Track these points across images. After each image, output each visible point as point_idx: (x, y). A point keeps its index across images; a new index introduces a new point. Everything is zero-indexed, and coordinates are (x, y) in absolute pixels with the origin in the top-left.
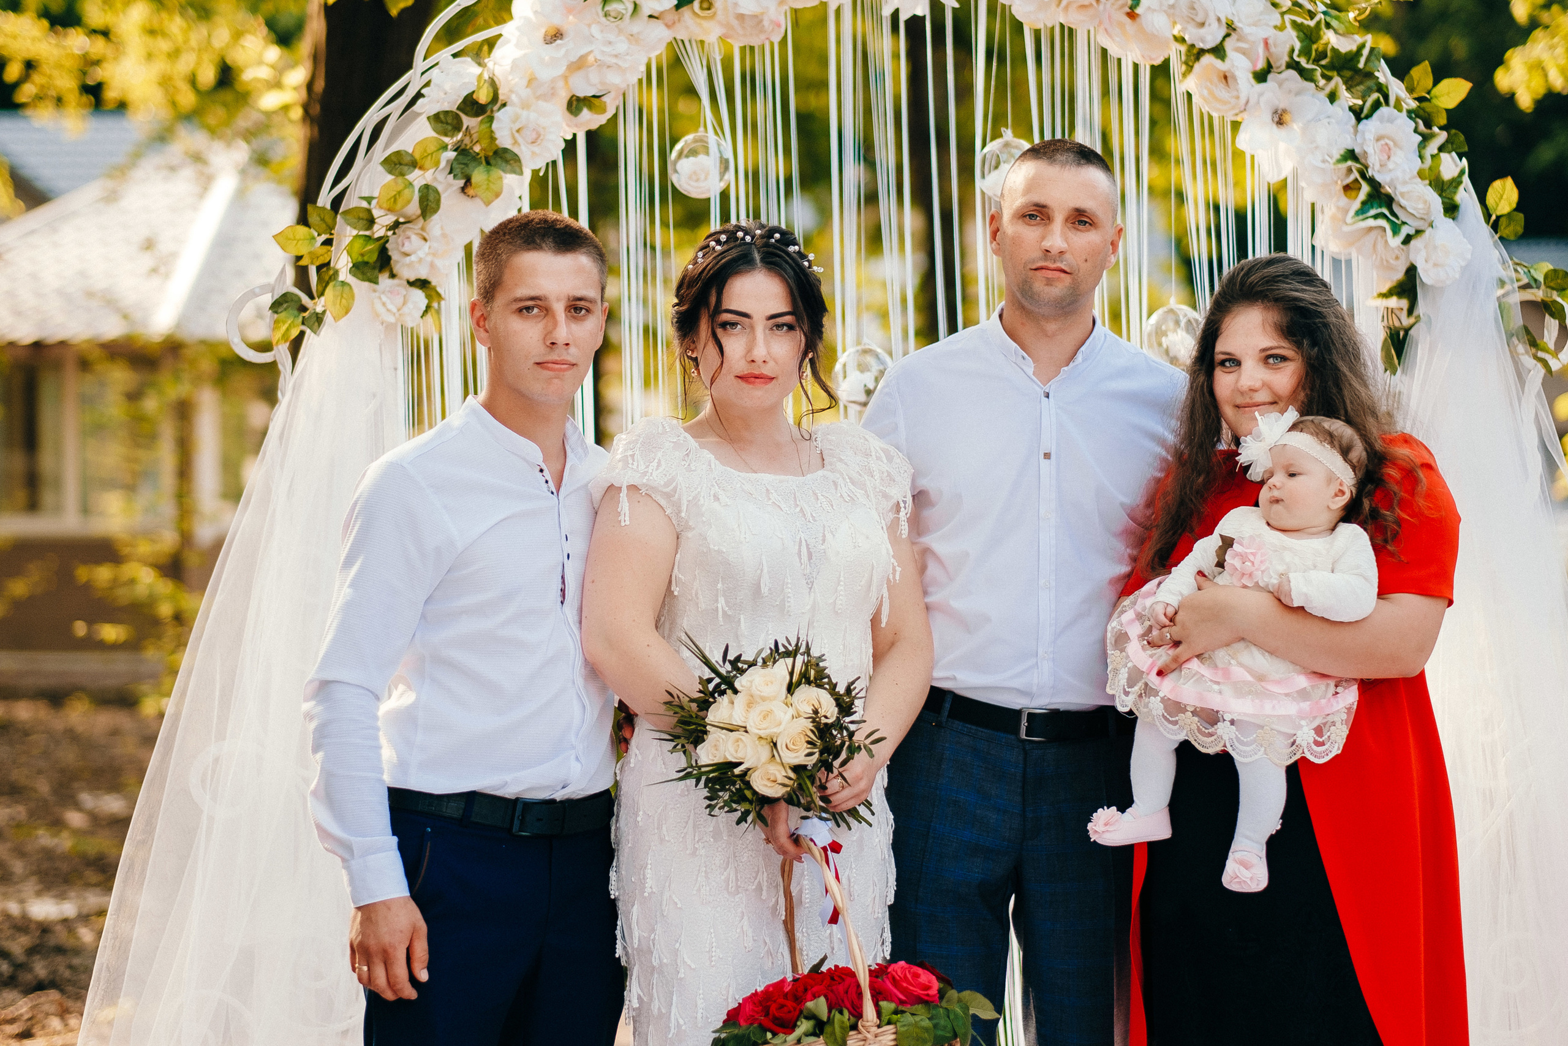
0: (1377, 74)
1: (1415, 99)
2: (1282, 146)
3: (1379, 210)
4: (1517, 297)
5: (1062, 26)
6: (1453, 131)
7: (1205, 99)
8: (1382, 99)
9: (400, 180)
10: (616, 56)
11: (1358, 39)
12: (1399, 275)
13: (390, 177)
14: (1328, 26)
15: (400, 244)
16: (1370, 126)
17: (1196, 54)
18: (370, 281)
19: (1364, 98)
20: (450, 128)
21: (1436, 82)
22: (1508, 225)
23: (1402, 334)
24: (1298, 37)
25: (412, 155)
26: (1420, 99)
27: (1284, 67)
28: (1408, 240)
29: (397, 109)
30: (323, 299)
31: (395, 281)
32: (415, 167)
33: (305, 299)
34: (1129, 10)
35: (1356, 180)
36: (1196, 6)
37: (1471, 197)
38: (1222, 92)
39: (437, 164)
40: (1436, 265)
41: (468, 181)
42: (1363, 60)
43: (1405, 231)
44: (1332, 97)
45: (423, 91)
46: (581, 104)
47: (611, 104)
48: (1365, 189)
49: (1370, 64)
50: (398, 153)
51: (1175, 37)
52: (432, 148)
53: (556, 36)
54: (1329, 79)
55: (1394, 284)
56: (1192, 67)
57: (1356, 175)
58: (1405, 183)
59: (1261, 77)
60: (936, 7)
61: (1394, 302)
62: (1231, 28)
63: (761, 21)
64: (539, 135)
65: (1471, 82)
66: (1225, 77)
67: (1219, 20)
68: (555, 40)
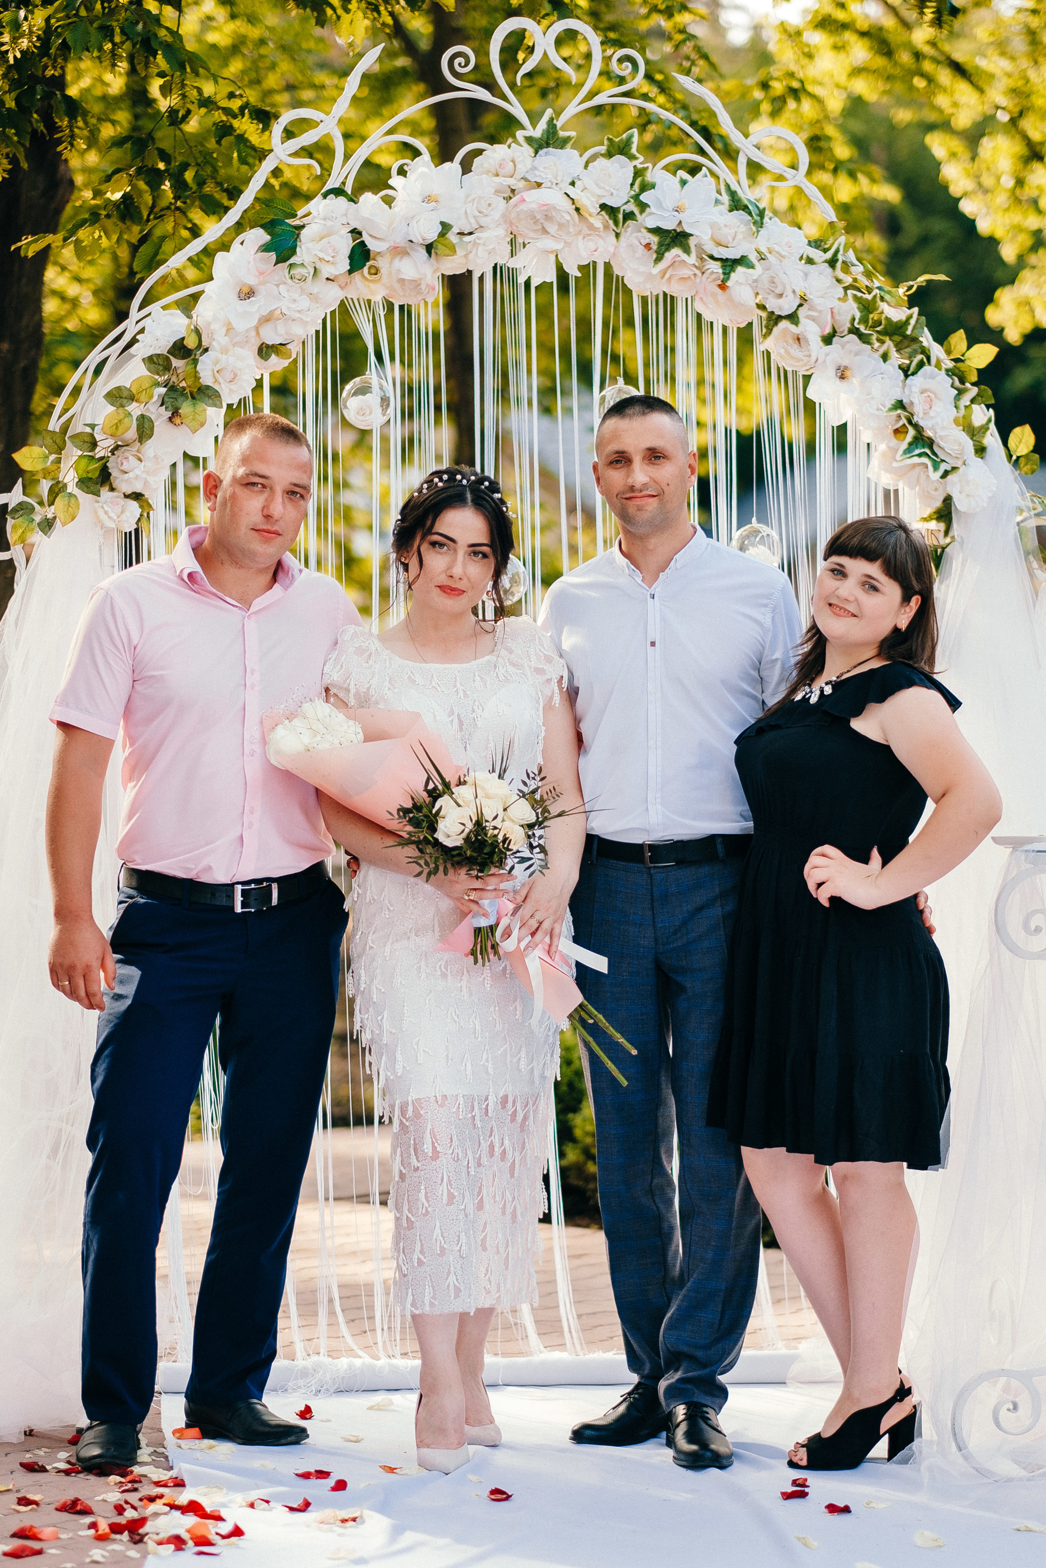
0: (921, 339)
1: (952, 360)
2: (843, 396)
3: (923, 450)
4: (1033, 523)
5: (665, 295)
6: (983, 387)
7: (781, 357)
8: (925, 360)
9: (121, 410)
10: (299, 311)
11: (909, 312)
12: (938, 503)
13: (112, 409)
14: (882, 299)
15: (120, 463)
16: (916, 381)
17: (774, 319)
18: (94, 494)
19: (910, 358)
20: (161, 368)
21: (969, 347)
22: (1026, 464)
23: (939, 551)
24: (858, 308)
25: (129, 390)
26: (957, 360)
27: (846, 332)
28: (946, 474)
29: (115, 351)
30: (53, 507)
31: (114, 494)
32: (133, 400)
33: (37, 508)
34: (720, 282)
35: (904, 425)
36: (775, 280)
37: (996, 440)
38: (795, 351)
39: (151, 397)
40: (968, 496)
41: (175, 413)
42: (910, 328)
43: (943, 467)
44: (885, 357)
45: (138, 337)
46: (270, 350)
47: (295, 349)
48: (912, 432)
49: (916, 331)
50: (119, 388)
51: (757, 304)
52: (146, 385)
53: (248, 294)
54: (882, 342)
55: (934, 510)
56: (771, 330)
57: (904, 421)
58: (943, 428)
59: (828, 340)
60: (563, 277)
61: (933, 525)
62: (804, 300)
63: (419, 285)
64: (235, 375)
65: (997, 346)
66: (798, 339)
67: (794, 292)
68: (249, 298)
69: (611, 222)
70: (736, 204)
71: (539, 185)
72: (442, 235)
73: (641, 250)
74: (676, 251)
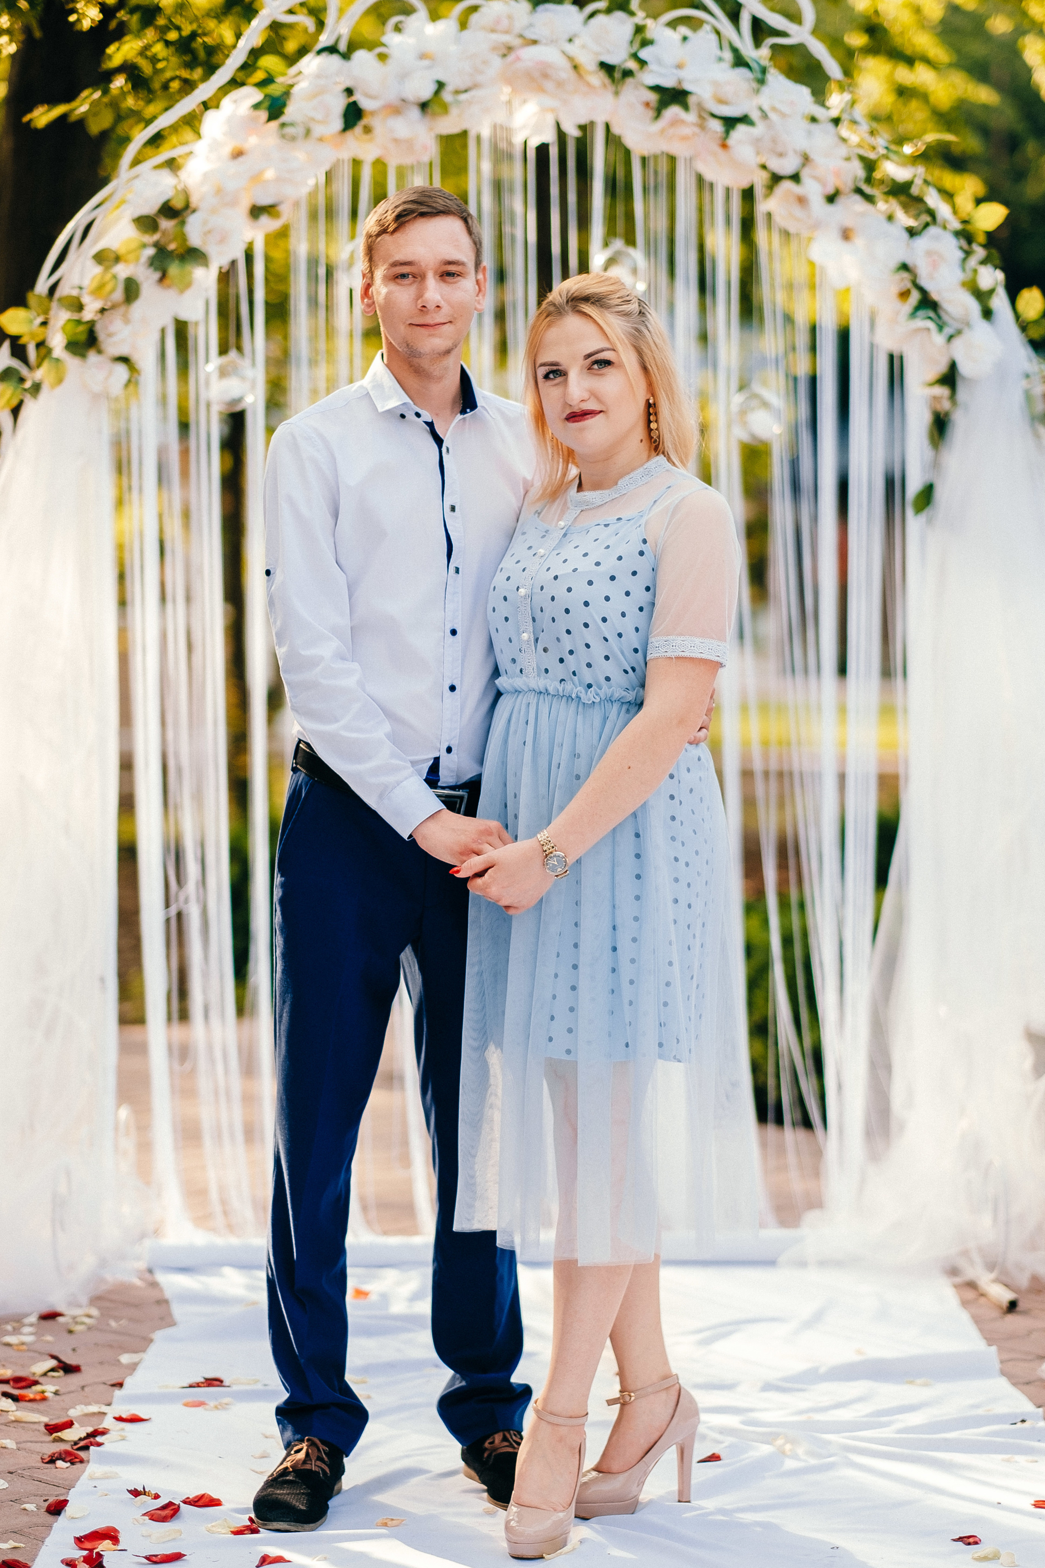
0: (928, 199)
1: (959, 220)
2: (848, 258)
3: (928, 313)
5: (666, 154)
6: (991, 249)
7: (784, 218)
8: (931, 220)
9: (107, 272)
10: (289, 172)
11: (913, 170)
12: (943, 368)
13: (99, 269)
14: (886, 158)
15: (107, 326)
16: (922, 243)
17: (776, 179)
18: (81, 356)
19: (916, 218)
20: (150, 229)
21: (977, 207)
22: (1036, 330)
23: (945, 417)
24: (862, 167)
25: (117, 251)
26: (965, 222)
27: (850, 192)
28: (950, 338)
29: (104, 212)
30: (40, 371)
31: (102, 357)
32: (119, 262)
33: (24, 371)
34: (721, 141)
35: (909, 288)
36: (776, 139)
37: (1004, 302)
38: (798, 211)
39: (140, 258)
40: (973, 362)
41: (164, 274)
42: (915, 188)
43: (948, 331)
44: (890, 218)
46: (262, 211)
47: (285, 210)
48: (916, 295)
49: (922, 191)
50: (105, 249)
51: (759, 165)
52: (134, 245)
53: (238, 154)
54: (887, 202)
55: (938, 376)
56: (773, 190)
57: (909, 285)
58: (949, 291)
59: (831, 199)
60: (561, 137)
61: (938, 390)
62: (806, 159)
63: (412, 144)
64: (224, 237)
65: (1008, 207)
66: (801, 200)
67: (796, 151)
68: (239, 157)
69: (607, 81)
70: (740, 61)
71: (535, 42)
72: (437, 93)
73: (641, 109)
74: (674, 111)
